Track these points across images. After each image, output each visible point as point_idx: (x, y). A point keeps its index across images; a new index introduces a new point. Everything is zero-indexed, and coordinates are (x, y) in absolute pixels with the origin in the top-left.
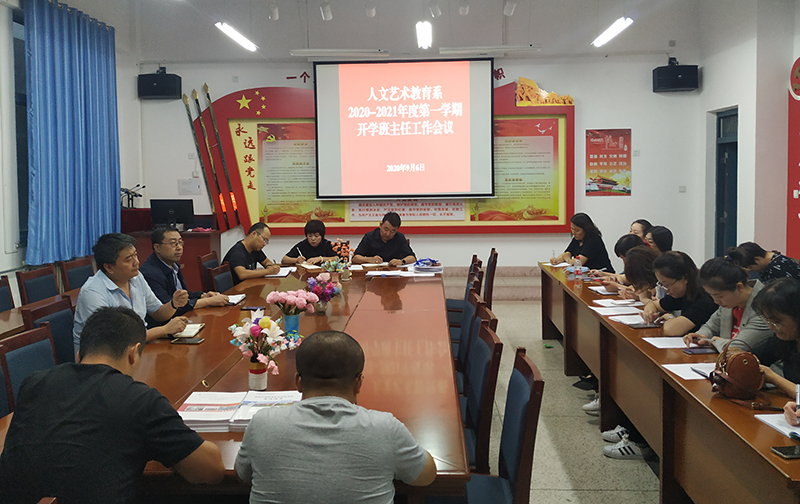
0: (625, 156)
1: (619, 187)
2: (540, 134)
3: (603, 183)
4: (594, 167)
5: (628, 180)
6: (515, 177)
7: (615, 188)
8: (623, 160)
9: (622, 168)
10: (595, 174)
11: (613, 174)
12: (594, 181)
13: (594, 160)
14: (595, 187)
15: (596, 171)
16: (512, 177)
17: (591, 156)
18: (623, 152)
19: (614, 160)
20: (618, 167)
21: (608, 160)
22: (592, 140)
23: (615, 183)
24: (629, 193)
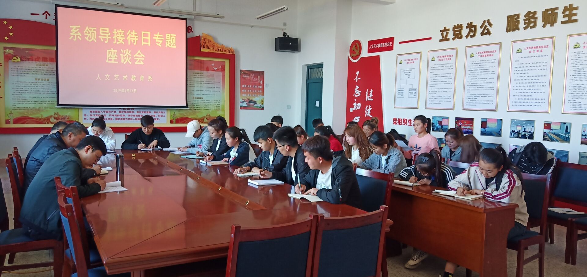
0: (261, 87)
1: (258, 105)
2: (214, 70)
3: (249, 102)
4: (244, 93)
5: (262, 101)
6: (199, 96)
7: (256, 105)
8: (259, 89)
9: (259, 93)
10: (245, 96)
11: (255, 97)
12: (245, 101)
13: (244, 88)
14: (245, 104)
15: (245, 95)
16: (197, 96)
17: (243, 86)
18: (259, 84)
19: (255, 89)
20: (257, 94)
21: (252, 89)
22: (244, 76)
23: (256, 103)
24: (263, 108)
